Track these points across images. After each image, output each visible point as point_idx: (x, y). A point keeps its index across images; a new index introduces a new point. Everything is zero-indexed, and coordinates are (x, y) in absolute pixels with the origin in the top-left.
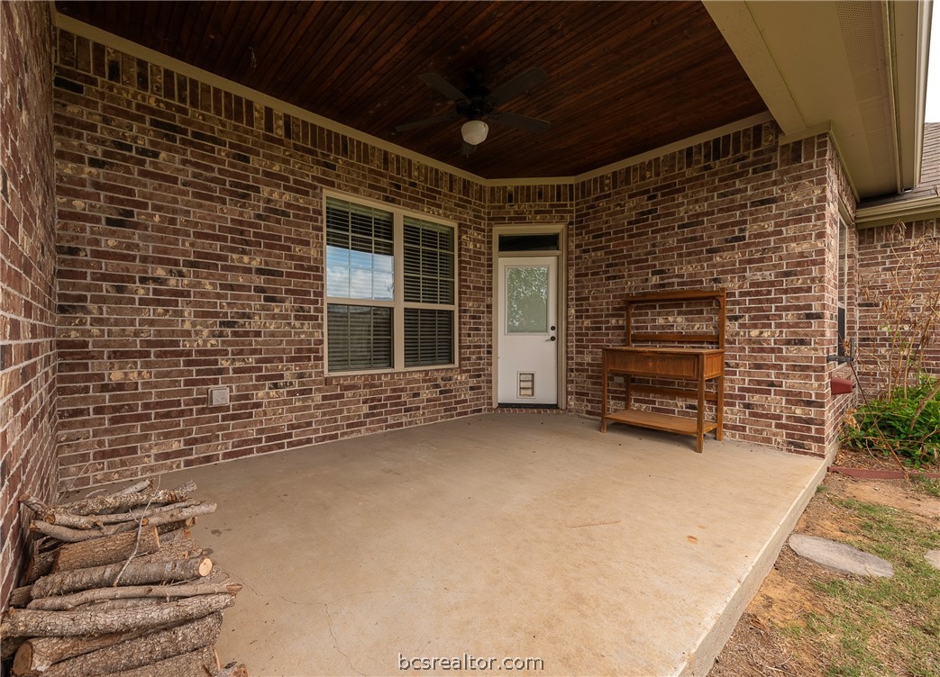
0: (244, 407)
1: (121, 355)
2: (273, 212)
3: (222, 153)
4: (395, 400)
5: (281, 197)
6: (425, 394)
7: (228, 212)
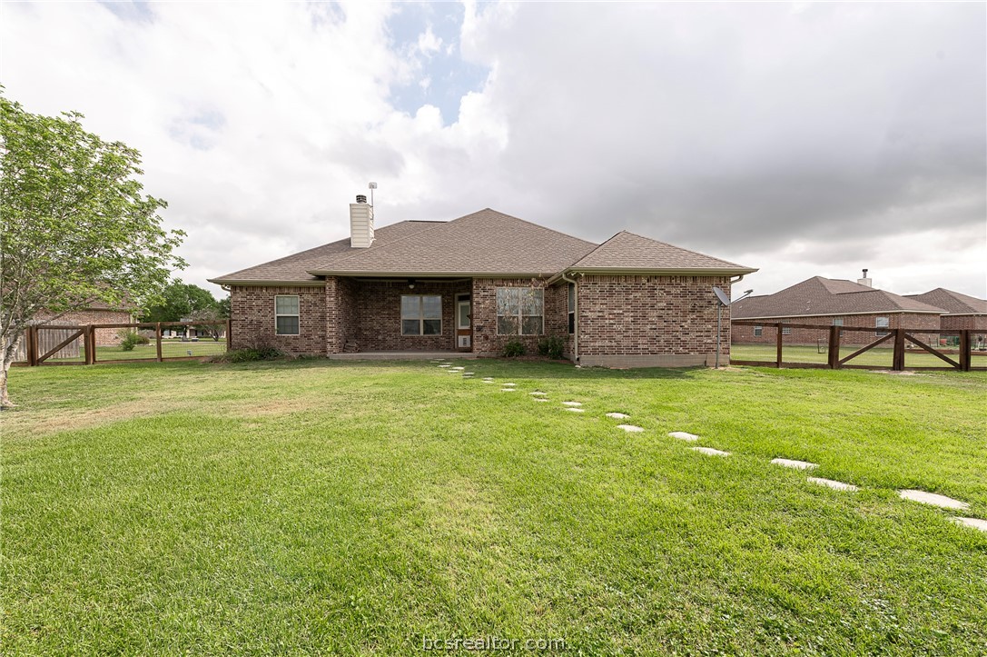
0: (384, 340)
1: (366, 330)
2: (390, 302)
3: (380, 293)
4: (420, 343)
5: (391, 299)
6: (429, 342)
7: (381, 304)
